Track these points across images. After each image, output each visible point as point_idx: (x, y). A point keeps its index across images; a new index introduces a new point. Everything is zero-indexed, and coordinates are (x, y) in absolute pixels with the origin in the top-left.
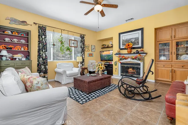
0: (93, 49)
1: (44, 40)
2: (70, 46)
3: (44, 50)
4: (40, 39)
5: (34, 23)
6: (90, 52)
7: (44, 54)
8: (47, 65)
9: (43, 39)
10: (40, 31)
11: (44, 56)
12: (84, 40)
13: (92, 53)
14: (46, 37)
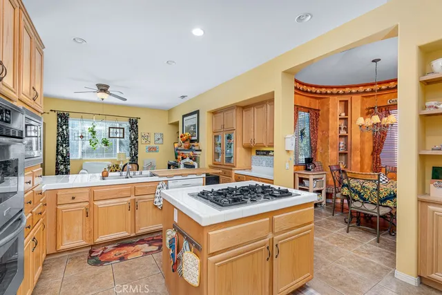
0: (159, 139)
1: (65, 132)
2: (109, 137)
3: (64, 145)
4: (58, 130)
5: (51, 111)
6: (152, 145)
7: (65, 150)
8: (69, 165)
9: (63, 130)
10: (60, 120)
11: (65, 152)
12: (137, 126)
13: (155, 145)
14: (67, 128)
